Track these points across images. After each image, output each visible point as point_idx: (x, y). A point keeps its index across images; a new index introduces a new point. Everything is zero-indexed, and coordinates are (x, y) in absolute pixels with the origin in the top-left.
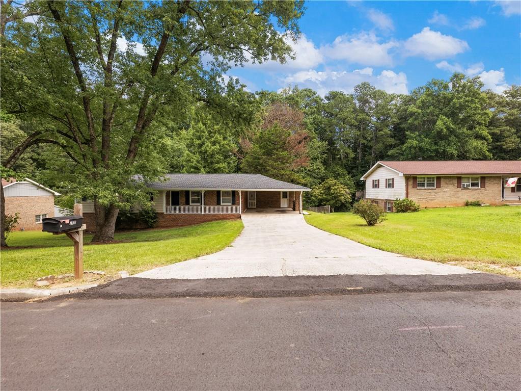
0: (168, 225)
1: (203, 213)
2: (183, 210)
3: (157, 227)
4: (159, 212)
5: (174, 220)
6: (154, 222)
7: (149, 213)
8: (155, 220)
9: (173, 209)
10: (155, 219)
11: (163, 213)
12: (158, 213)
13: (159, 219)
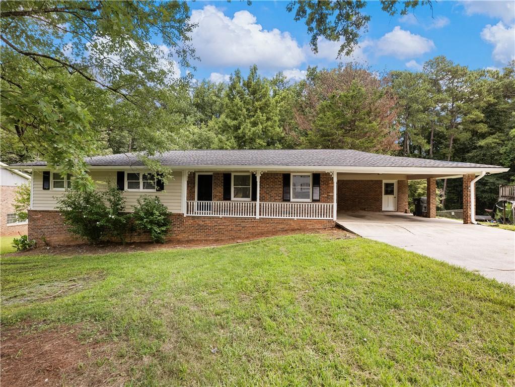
0: (191, 238)
1: (258, 217)
2: (219, 210)
3: (170, 242)
4: (174, 212)
5: (201, 228)
6: (163, 231)
7: (152, 214)
8: (164, 229)
9: (200, 208)
10: (164, 225)
11: (181, 215)
12: (170, 215)
13: (174, 225)
